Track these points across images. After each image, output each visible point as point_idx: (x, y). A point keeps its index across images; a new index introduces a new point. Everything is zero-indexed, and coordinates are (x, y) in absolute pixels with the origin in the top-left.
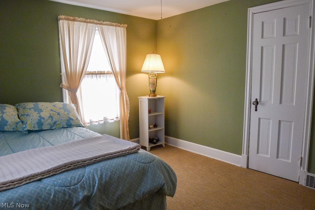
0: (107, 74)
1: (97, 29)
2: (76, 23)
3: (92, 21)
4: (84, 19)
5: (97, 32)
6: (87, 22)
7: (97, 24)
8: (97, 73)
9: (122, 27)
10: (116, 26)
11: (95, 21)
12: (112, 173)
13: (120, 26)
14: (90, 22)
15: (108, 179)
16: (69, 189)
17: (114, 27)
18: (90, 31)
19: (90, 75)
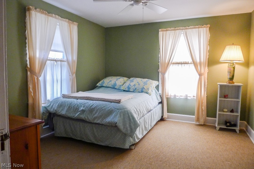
0: (190, 63)
1: (182, 33)
2: (168, 32)
3: (179, 28)
4: (173, 29)
5: (182, 35)
6: (175, 30)
7: (183, 29)
8: (182, 63)
9: (204, 27)
10: (199, 28)
11: (182, 28)
12: (97, 106)
13: (202, 27)
14: (177, 30)
15: (94, 107)
16: (80, 105)
17: (197, 29)
18: (177, 35)
19: (177, 64)
